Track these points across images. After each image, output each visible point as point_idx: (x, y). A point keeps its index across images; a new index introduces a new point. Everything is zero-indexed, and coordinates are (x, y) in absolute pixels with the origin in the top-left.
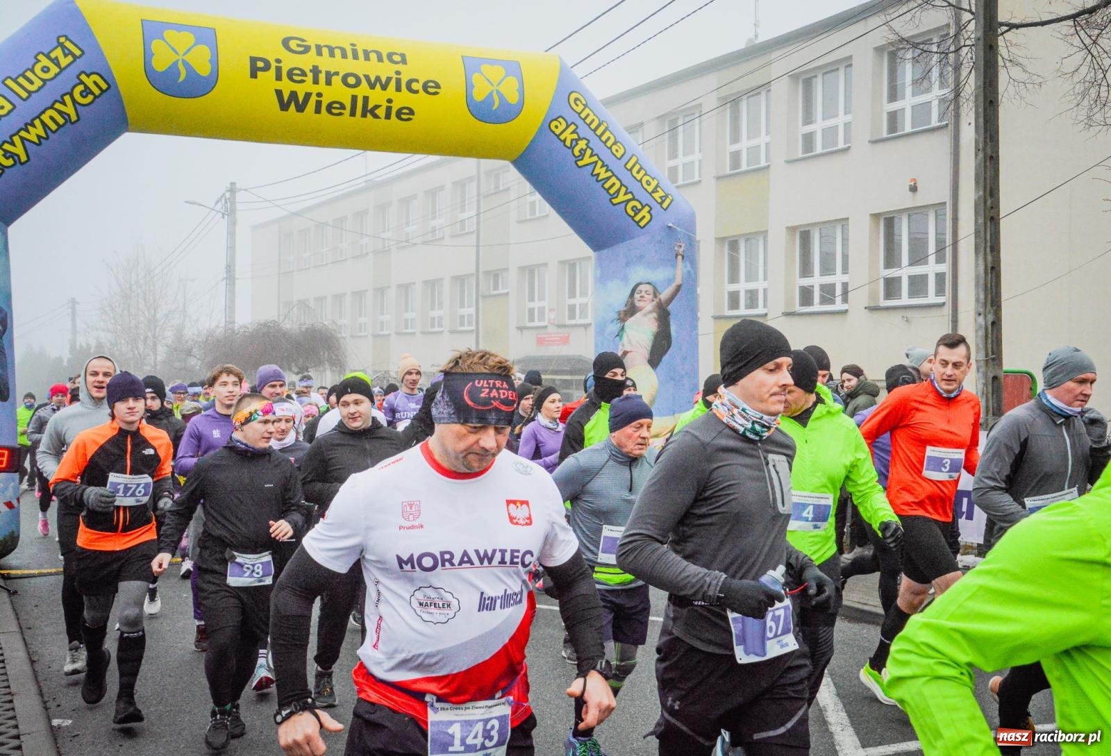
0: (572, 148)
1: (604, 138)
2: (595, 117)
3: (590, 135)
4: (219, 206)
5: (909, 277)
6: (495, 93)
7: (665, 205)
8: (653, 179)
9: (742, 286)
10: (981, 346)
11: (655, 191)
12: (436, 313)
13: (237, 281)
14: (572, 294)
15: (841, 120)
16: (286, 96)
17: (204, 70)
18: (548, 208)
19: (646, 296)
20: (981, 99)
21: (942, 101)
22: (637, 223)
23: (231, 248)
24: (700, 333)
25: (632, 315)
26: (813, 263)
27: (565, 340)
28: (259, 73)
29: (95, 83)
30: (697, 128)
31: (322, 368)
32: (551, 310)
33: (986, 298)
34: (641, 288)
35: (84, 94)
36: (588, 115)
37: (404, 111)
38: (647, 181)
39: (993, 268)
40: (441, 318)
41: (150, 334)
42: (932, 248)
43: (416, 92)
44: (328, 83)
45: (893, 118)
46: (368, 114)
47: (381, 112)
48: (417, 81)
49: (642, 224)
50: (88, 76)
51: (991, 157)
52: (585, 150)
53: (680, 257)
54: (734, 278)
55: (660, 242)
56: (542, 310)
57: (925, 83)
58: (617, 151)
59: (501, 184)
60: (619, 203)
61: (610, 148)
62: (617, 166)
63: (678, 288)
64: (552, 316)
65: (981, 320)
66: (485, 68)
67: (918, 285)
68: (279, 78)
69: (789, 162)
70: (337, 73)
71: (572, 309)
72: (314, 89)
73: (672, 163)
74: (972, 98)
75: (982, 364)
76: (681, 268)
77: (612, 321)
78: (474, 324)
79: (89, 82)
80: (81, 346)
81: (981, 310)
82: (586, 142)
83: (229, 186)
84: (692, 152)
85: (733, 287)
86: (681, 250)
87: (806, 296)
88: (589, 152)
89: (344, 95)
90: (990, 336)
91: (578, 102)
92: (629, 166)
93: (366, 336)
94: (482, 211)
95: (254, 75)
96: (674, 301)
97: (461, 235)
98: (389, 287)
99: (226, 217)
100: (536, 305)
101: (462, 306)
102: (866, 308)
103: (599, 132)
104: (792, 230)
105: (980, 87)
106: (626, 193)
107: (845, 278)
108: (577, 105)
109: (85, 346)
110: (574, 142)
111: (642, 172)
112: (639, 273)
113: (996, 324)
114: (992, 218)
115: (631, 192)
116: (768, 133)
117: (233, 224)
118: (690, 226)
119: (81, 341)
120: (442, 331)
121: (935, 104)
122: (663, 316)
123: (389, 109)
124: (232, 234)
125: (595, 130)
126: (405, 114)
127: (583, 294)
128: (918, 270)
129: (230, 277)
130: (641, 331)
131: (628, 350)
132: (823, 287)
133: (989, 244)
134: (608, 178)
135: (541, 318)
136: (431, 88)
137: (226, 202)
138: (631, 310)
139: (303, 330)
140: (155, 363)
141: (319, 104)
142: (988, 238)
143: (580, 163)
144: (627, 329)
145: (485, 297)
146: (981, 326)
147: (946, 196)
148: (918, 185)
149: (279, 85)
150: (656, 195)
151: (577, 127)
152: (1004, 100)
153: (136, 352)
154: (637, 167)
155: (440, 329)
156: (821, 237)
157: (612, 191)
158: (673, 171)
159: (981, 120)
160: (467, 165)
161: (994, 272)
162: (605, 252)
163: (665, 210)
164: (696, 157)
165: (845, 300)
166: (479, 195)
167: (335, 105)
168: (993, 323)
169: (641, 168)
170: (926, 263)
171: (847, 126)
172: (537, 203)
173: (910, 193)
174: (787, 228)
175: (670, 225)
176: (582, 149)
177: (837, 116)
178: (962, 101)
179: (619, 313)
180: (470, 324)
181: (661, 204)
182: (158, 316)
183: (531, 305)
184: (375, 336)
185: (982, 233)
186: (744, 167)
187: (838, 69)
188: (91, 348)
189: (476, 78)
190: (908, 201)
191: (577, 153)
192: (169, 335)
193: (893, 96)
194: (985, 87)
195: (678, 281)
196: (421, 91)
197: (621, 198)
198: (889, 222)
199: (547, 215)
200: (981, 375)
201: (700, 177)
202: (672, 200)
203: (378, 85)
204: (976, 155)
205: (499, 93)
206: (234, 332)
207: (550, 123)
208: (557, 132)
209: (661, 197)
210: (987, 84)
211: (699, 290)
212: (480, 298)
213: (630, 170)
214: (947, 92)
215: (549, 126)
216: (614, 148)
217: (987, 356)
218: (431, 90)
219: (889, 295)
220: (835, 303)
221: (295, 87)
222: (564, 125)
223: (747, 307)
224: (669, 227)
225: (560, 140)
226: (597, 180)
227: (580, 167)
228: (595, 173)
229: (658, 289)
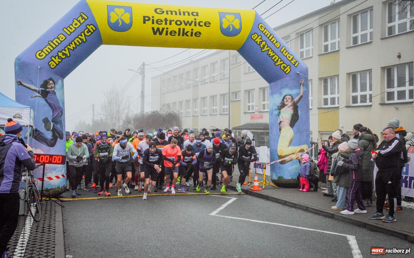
0: (260, 45)
1: (272, 41)
2: (269, 33)
3: (267, 39)
4: (139, 70)
5: (398, 91)
6: (231, 25)
7: (296, 65)
8: (291, 55)
9: (329, 96)
11: (292, 60)
12: (215, 108)
13: (145, 97)
14: (264, 100)
15: (368, 31)
16: (155, 30)
17: (127, 21)
19: (289, 100)
21: (411, 21)
22: (285, 72)
23: (143, 86)
24: (310, 114)
25: (283, 107)
26: (357, 87)
27: (261, 117)
28: (146, 22)
29: (92, 28)
30: (311, 34)
32: (256, 106)
34: (287, 97)
35: (88, 32)
36: (266, 32)
38: (289, 56)
40: (216, 110)
41: (117, 116)
42: (407, 79)
43: (202, 26)
44: (170, 24)
45: (391, 29)
46: (185, 35)
47: (189, 34)
48: (202, 22)
49: (287, 72)
50: (89, 26)
53: (302, 85)
54: (326, 93)
55: (294, 79)
56: (253, 106)
60: (277, 65)
61: (274, 44)
62: (277, 51)
63: (301, 97)
64: (257, 108)
66: (227, 16)
67: (402, 94)
68: (153, 23)
69: (347, 48)
70: (173, 20)
71: (264, 105)
72: (165, 27)
73: (302, 50)
76: (302, 89)
77: (276, 110)
79: (89, 28)
80: (96, 120)
82: (265, 42)
83: (142, 64)
84: (309, 46)
85: (326, 97)
86: (302, 82)
87: (355, 100)
88: (266, 46)
89: (176, 28)
91: (262, 27)
92: (282, 51)
93: (190, 116)
95: (144, 23)
96: (300, 102)
97: (224, 79)
98: (198, 98)
99: (141, 74)
100: (251, 104)
101: (224, 105)
102: (379, 104)
103: (270, 38)
104: (349, 74)
106: (281, 61)
107: (371, 92)
108: (262, 29)
109: (97, 120)
110: (261, 42)
111: (287, 53)
115: (283, 61)
116: (339, 37)
117: (144, 77)
118: (306, 72)
119: (96, 118)
121: (408, 22)
122: (295, 107)
123: (192, 33)
124: (143, 80)
125: (268, 38)
126: (198, 34)
128: (401, 89)
129: (143, 96)
130: (287, 113)
131: (281, 121)
132: (361, 96)
134: (274, 56)
135: (253, 109)
137: (141, 69)
138: (283, 105)
139: (167, 114)
140: (119, 125)
141: (167, 32)
143: (263, 50)
144: (281, 112)
145: (232, 102)
148: (401, 55)
149: (153, 26)
150: (292, 62)
151: (262, 37)
153: (113, 122)
154: (285, 51)
155: (216, 114)
156: (360, 77)
157: (275, 60)
158: (302, 53)
162: (272, 84)
163: (296, 67)
164: (311, 48)
165: (371, 101)
166: (230, 64)
167: (173, 32)
169: (287, 51)
170: (405, 86)
171: (371, 33)
173: (398, 58)
174: (347, 73)
175: (298, 73)
176: (264, 45)
177: (367, 29)
179: (278, 107)
180: (227, 111)
181: (294, 65)
182: (120, 109)
183: (249, 104)
184: (193, 116)
186: (329, 51)
187: (367, 11)
188: (98, 121)
189: (224, 20)
190: (397, 61)
191: (262, 46)
192: (123, 117)
195: (301, 94)
196: (204, 26)
197: (279, 63)
198: (388, 70)
201: (312, 55)
202: (299, 63)
203: (188, 24)
205: (232, 25)
206: (144, 115)
207: (252, 35)
208: (254, 39)
209: (294, 62)
211: (309, 98)
212: (230, 102)
213: (282, 52)
215: (251, 37)
216: (276, 44)
218: (207, 25)
219: (389, 99)
220: (366, 102)
221: (159, 26)
222: (257, 36)
223: (331, 104)
224: (298, 74)
225: (255, 42)
226: (269, 56)
227: (263, 52)
228: (269, 54)
229: (293, 97)
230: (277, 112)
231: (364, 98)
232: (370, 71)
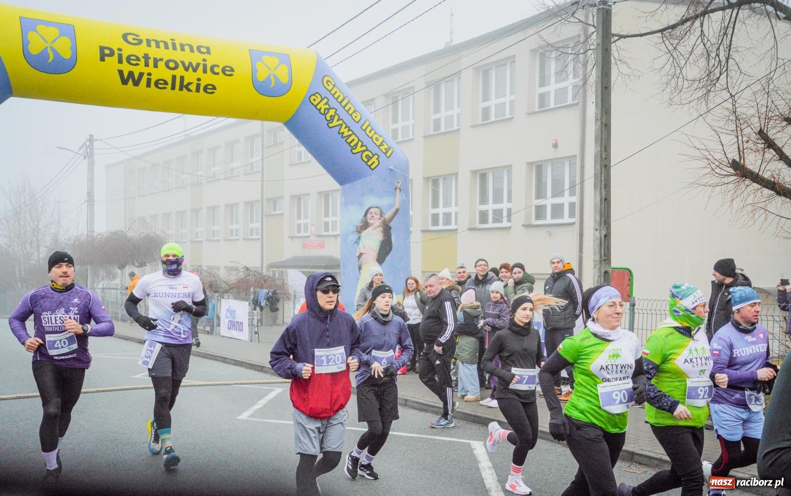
0: (325, 114)
1: (347, 108)
2: (341, 94)
3: (337, 106)
4: (82, 150)
5: (552, 205)
6: (272, 76)
7: (388, 155)
8: (380, 136)
9: (441, 210)
10: (598, 251)
11: (381, 144)
12: (234, 227)
13: (95, 203)
14: (327, 215)
15: (508, 99)
16: (126, 75)
17: (67, 54)
18: (310, 157)
19: (375, 216)
20: (600, 86)
21: (575, 87)
22: (370, 166)
23: (91, 180)
24: (412, 240)
25: (366, 228)
26: (488, 196)
27: (322, 246)
28: (106, 58)
30: (411, 101)
31: (155, 263)
32: (312, 225)
33: (601, 219)
34: (371, 210)
36: (336, 92)
37: (209, 87)
38: (376, 138)
39: (605, 199)
40: (237, 230)
41: (34, 239)
42: (567, 185)
43: (218, 74)
44: (156, 66)
45: (543, 98)
46: (184, 88)
47: (193, 87)
48: (218, 66)
49: (373, 167)
51: (606, 125)
52: (334, 116)
53: (398, 190)
54: (435, 205)
55: (385, 180)
56: (306, 225)
57: (564, 74)
58: (356, 117)
59: (278, 138)
60: (357, 153)
61: (351, 115)
62: (356, 128)
63: (397, 210)
64: (313, 229)
65: (597, 233)
66: (264, 58)
67: (557, 210)
68: (120, 61)
69: (472, 127)
70: (161, 60)
71: (326, 224)
72: (146, 70)
73: (395, 126)
74: (594, 85)
75: (598, 263)
76: (399, 197)
77: (352, 233)
78: (260, 234)
81: (598, 227)
82: (335, 110)
83: (88, 137)
84: (408, 119)
85: (435, 211)
86: (399, 186)
87: (483, 217)
88: (336, 117)
89: (167, 75)
90: (603, 244)
91: (329, 83)
92: (364, 128)
93: (186, 242)
94: (265, 156)
95: (102, 59)
96: (394, 220)
97: (252, 173)
98: (202, 208)
99: (87, 158)
100: (302, 221)
101: (252, 222)
102: (523, 226)
103: (343, 104)
104: (474, 172)
105: (599, 77)
106: (362, 146)
107: (510, 205)
108: (329, 85)
110: (327, 110)
111: (373, 132)
112: (371, 201)
113: (607, 236)
114: (606, 166)
115: (365, 146)
116: (458, 107)
117: (92, 164)
118: (405, 168)
120: (238, 239)
121: (570, 88)
122: (387, 229)
123: (198, 86)
124: (91, 170)
125: (341, 103)
126: (210, 89)
127: (334, 214)
128: (557, 200)
129: (90, 201)
130: (372, 239)
131: (362, 252)
132: (494, 211)
133: (603, 183)
134: (350, 136)
135: (306, 230)
136: (228, 71)
137: (86, 148)
138: (365, 225)
139: (142, 236)
141: (149, 81)
142: (603, 179)
143: (331, 125)
144: (362, 238)
145: (267, 216)
146: (597, 238)
147: (576, 151)
148: (558, 143)
149: (121, 67)
150: (382, 148)
151: (329, 100)
152: (615, 86)
153: (25, 251)
154: (369, 128)
155: (237, 238)
156: (493, 177)
157: (352, 144)
158: (395, 132)
159: (600, 100)
160: (255, 126)
161: (606, 203)
162: (347, 186)
163: (388, 158)
164: (411, 122)
165: (509, 220)
166: (263, 145)
167: (160, 82)
168: (605, 236)
169: (372, 129)
170: (563, 196)
171: (512, 102)
172: (303, 153)
173: (554, 149)
174: (471, 171)
175: (391, 168)
176: (332, 115)
177: (505, 96)
178: (588, 86)
179: (357, 228)
180: (257, 234)
181: (385, 154)
182: (40, 226)
183: (299, 221)
184: (192, 242)
185: (599, 175)
186: (443, 130)
187: (506, 64)
189: (259, 65)
190: (552, 154)
191: (328, 118)
192: (48, 240)
193: (543, 82)
194: (602, 78)
195: (397, 206)
196: (221, 73)
197: (359, 149)
198: (538, 168)
199: (310, 161)
200: (596, 270)
201: (413, 136)
202: (393, 151)
203: (191, 69)
204: (596, 123)
205: (274, 75)
206: (94, 238)
207: (311, 96)
208: (315, 103)
209: (385, 149)
210: (604, 75)
211: (411, 213)
212: (264, 216)
213: (365, 130)
214: (578, 81)
215: (310, 100)
216: (354, 115)
217: (601, 258)
218: (227, 73)
219: (538, 217)
220: (502, 222)
221: (132, 68)
222: (320, 99)
223: (444, 224)
224: (391, 170)
225: (317, 109)
226: (342, 137)
227: (330, 128)
228: (340, 132)
229: (384, 211)
230: (354, 237)
231: (498, 215)
232: (509, 167)
